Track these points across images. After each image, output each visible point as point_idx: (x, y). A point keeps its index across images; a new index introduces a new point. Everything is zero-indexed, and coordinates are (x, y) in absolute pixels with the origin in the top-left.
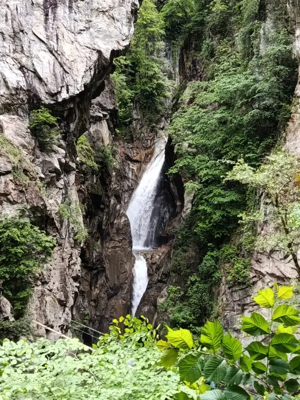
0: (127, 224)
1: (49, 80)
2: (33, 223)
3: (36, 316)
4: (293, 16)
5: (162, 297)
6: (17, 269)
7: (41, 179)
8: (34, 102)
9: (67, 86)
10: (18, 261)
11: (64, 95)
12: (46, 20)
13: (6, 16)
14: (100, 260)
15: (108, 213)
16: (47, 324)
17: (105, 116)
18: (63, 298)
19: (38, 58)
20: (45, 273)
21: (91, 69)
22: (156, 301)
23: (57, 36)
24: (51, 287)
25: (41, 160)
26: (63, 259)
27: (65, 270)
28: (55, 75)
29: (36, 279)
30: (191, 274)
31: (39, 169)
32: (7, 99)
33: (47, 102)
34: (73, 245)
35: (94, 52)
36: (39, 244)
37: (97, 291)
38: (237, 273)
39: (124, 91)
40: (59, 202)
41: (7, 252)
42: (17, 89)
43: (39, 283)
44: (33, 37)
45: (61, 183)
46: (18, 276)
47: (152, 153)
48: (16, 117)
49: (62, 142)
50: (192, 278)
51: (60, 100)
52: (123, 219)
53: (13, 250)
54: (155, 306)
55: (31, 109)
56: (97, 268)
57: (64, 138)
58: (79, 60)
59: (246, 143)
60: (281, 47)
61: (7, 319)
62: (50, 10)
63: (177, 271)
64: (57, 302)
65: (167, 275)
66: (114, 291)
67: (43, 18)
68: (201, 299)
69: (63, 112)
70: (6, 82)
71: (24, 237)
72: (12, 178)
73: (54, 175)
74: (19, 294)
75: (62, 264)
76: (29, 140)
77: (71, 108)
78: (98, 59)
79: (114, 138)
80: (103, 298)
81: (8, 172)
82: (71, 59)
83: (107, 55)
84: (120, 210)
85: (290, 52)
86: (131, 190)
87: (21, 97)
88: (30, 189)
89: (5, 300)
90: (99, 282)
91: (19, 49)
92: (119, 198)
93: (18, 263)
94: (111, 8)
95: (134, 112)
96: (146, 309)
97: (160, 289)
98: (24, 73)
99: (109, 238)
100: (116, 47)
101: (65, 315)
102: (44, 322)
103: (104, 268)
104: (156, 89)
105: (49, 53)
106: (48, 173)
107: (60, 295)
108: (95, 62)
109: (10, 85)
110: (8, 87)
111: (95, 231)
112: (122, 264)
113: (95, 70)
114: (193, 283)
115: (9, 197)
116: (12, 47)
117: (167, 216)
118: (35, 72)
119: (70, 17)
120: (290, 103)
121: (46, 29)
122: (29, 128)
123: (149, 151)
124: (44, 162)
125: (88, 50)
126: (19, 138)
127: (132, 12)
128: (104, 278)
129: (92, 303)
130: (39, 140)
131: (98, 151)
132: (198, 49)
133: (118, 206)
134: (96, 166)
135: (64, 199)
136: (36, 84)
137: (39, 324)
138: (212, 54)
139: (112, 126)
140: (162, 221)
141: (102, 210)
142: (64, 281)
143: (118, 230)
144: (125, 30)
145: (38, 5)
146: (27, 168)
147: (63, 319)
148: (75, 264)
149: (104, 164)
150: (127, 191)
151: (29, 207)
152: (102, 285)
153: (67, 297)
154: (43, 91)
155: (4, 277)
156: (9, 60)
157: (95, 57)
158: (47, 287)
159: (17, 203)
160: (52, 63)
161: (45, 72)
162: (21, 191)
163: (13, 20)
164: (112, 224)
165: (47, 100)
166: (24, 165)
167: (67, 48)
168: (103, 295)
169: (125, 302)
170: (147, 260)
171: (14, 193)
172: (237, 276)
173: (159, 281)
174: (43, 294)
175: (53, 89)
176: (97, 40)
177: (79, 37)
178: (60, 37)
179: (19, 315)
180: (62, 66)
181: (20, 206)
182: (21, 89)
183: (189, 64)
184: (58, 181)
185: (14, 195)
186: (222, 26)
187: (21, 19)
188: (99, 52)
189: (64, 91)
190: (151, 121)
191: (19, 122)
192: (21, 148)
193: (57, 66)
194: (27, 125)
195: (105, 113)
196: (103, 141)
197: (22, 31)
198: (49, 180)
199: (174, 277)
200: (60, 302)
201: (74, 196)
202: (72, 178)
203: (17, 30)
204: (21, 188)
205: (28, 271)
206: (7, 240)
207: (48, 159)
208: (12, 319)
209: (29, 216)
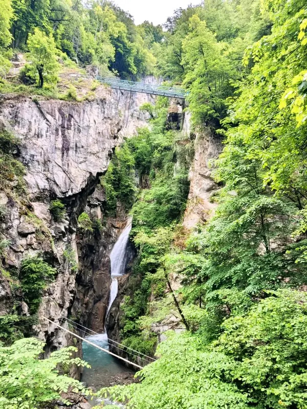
0: (109, 261)
1: (62, 186)
2: (45, 261)
3: (44, 313)
4: (189, 161)
5: (122, 302)
6: (33, 287)
7: (53, 236)
8: (53, 196)
9: (72, 189)
10: (34, 282)
11: (70, 193)
12: (63, 156)
13: (41, 153)
14: (91, 281)
15: (98, 255)
16: (50, 318)
17: (99, 204)
18: (61, 303)
19: (56, 174)
20: (51, 288)
21: (85, 181)
22: (119, 304)
23: (68, 164)
24: (54, 297)
25: (54, 226)
26: (64, 281)
27: (64, 287)
28: (65, 183)
29: (45, 292)
30: (137, 290)
31: (52, 231)
32: (38, 194)
33: (60, 196)
34: (71, 273)
35: (88, 173)
36: (47, 272)
37: (88, 298)
38: (159, 290)
39: (112, 192)
40: (64, 249)
41: (28, 277)
42: (44, 189)
43: (47, 294)
44: (55, 164)
45: (65, 239)
46: (33, 290)
47: (126, 224)
48: (42, 203)
49: (68, 218)
50: (137, 292)
51: (67, 196)
52: (107, 259)
53: (31, 276)
54: (119, 307)
55: (51, 200)
56: (88, 286)
57: (69, 216)
58: (79, 176)
59: (165, 221)
60: (182, 175)
61: (25, 315)
62: (65, 152)
63: (131, 288)
64: (57, 305)
65: (126, 290)
66: (98, 299)
67: (61, 155)
68: (141, 304)
69: (70, 201)
70: (38, 186)
71: (38, 268)
72: (35, 236)
73: (61, 234)
74: (33, 300)
75: (63, 283)
76: (48, 216)
77: (73, 200)
78: (90, 177)
79: (104, 216)
80: (91, 303)
81: (33, 233)
82: (75, 176)
83: (95, 175)
84: (105, 254)
85: (187, 177)
86: (114, 243)
87: (46, 193)
88: (44, 242)
89: (25, 304)
90: (89, 293)
91: (47, 169)
92: (105, 247)
93: (33, 283)
94: (98, 152)
95: (118, 203)
96: (114, 309)
97: (122, 298)
98: (49, 182)
99: (97, 269)
100: (100, 171)
101: (62, 313)
102: (48, 317)
103: (93, 286)
104: (129, 192)
105: (63, 173)
106: (58, 233)
107: (60, 301)
108: (88, 178)
109: (40, 188)
110: (39, 188)
111: (89, 265)
112: (104, 283)
113: (88, 182)
114: (137, 295)
115: (33, 246)
116: (43, 168)
117: (132, 257)
118: (55, 181)
119: (76, 156)
120: (186, 202)
121: (62, 160)
122: (49, 209)
123: (124, 222)
124: (56, 228)
125: (85, 172)
126: (43, 215)
127: (109, 155)
128: (92, 291)
129: (84, 306)
130: (54, 216)
131: (94, 222)
132: (148, 174)
133: (105, 252)
134: (92, 230)
135: (67, 248)
136: (55, 187)
137: (45, 318)
138: (154, 177)
139: (103, 209)
140: (129, 260)
141: (94, 253)
142: (63, 293)
143: (103, 264)
144: (105, 163)
145: (59, 149)
146: (44, 231)
147: (61, 315)
148: (71, 284)
149: (96, 228)
150: (111, 243)
151: (43, 252)
152: (91, 295)
153: (64, 302)
154: (58, 191)
155: (25, 291)
156: (41, 175)
157: (88, 175)
158: (52, 296)
159: (36, 249)
160: (64, 177)
161: (60, 181)
162: (40, 243)
163: (45, 155)
164: (100, 261)
165: (60, 195)
166: (43, 229)
167: (73, 170)
168: (91, 301)
169: (104, 305)
170: (118, 281)
171: (35, 244)
172: (159, 291)
173: (122, 293)
174: (49, 301)
175: (64, 190)
176: (89, 167)
177: (80, 166)
178: (70, 165)
179: (32, 312)
180: (70, 179)
181: (38, 251)
182: (46, 189)
183: (144, 181)
184: (64, 237)
185: (35, 245)
186: (159, 164)
187: (49, 155)
188: (91, 173)
189: (70, 191)
190: (126, 208)
191: (44, 206)
192: (43, 220)
193: (67, 179)
194: (48, 208)
195: (100, 203)
196: (97, 217)
197: (49, 161)
198: (58, 237)
199: (129, 291)
200: (60, 305)
201: (74, 246)
202: (74, 236)
203: (46, 160)
204: (39, 241)
205: (39, 288)
206: (29, 270)
207: (58, 226)
208: (28, 315)
209: (43, 257)
